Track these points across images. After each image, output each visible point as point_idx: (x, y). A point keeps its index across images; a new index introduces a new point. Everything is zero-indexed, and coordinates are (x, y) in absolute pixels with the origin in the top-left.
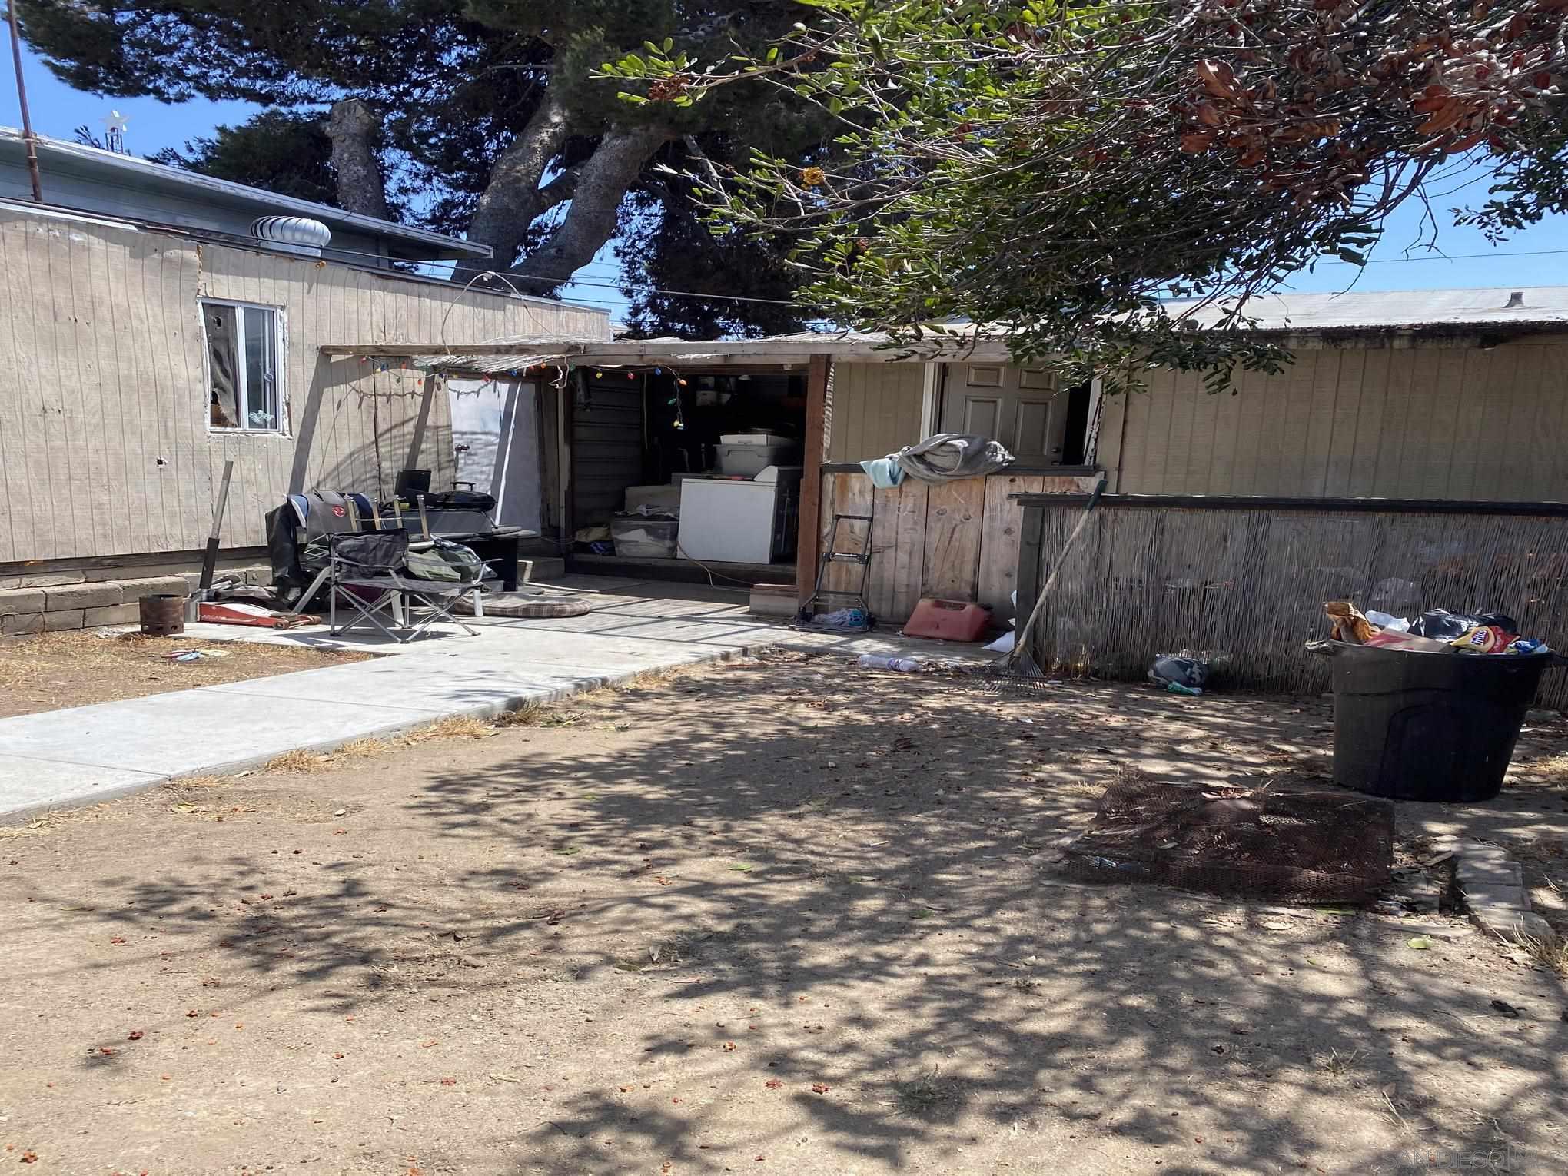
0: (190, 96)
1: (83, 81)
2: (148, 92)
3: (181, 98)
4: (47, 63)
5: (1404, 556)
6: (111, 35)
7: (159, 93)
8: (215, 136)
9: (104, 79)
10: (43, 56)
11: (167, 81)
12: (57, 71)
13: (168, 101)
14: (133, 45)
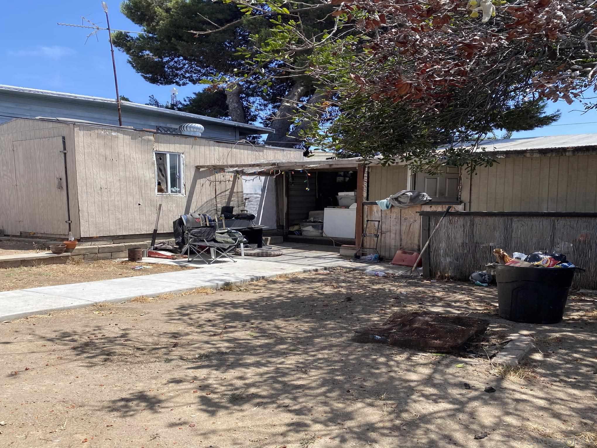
0: (187, 83)
1: (153, 81)
2: (173, 83)
3: (184, 84)
4: (142, 75)
5: (563, 233)
6: (162, 65)
7: (177, 83)
8: (194, 96)
9: (160, 80)
10: (140, 74)
11: (180, 79)
12: (145, 78)
13: (180, 85)
14: (168, 68)
